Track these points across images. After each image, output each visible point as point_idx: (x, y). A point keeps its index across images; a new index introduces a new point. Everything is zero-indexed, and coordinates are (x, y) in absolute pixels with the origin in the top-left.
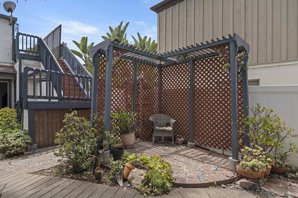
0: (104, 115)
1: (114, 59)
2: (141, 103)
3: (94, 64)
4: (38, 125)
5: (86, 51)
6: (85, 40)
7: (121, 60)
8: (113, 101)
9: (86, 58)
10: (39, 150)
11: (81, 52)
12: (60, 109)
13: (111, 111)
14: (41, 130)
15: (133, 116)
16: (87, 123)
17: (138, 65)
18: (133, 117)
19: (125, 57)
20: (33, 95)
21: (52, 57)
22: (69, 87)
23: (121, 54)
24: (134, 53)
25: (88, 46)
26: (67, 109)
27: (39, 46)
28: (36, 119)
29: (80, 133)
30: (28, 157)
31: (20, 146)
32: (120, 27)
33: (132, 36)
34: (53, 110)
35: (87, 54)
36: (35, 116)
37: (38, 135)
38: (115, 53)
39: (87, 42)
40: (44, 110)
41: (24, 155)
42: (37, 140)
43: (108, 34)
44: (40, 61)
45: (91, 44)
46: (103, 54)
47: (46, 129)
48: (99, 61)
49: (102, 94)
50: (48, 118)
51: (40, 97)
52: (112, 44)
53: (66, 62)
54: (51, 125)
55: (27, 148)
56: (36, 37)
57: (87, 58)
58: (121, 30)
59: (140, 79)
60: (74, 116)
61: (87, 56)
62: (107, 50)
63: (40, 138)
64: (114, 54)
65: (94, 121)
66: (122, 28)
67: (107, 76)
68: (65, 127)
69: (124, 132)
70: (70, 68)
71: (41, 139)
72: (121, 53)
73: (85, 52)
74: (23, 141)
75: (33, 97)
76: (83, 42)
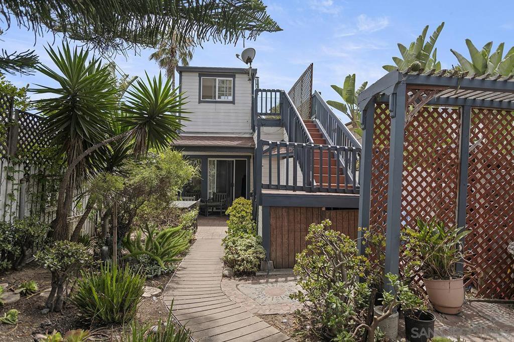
0: (385, 230)
1: (408, 111)
2: (481, 206)
3: (365, 126)
4: (275, 231)
5: (354, 100)
6: (351, 80)
7: (426, 109)
8: (407, 201)
9: (353, 112)
10: (275, 271)
11: (345, 103)
12: (307, 208)
13: (402, 221)
14: (279, 240)
15: (458, 237)
16: (349, 245)
17: (472, 116)
18: (460, 240)
19: (438, 102)
20: (268, 184)
21: (298, 118)
22: (321, 166)
23: (427, 98)
24: (461, 88)
25: (356, 91)
26: (318, 208)
27: (282, 104)
28: (273, 221)
29: (334, 266)
30: (261, 281)
31: (251, 262)
32: (421, 39)
33: (451, 50)
34: (296, 209)
35: (354, 105)
36: (271, 216)
37: (274, 248)
38: (412, 95)
39: (354, 83)
40: (283, 207)
41: (255, 276)
42: (273, 255)
43: (395, 59)
44: (282, 127)
45: (363, 85)
46: (383, 103)
47: (285, 240)
48: (376, 119)
49: (381, 184)
50: (289, 221)
51: (278, 187)
52: (404, 79)
53: (319, 123)
54: (293, 233)
55: (259, 266)
56: (278, 91)
57: (355, 111)
58: (424, 45)
59: (477, 147)
60: (326, 228)
61: (355, 108)
62: (393, 94)
63: (277, 253)
64: (410, 100)
65: (364, 243)
66: (427, 40)
67: (392, 148)
68: (310, 247)
69: (435, 273)
70: (324, 132)
71: (279, 254)
72: (425, 95)
73: (352, 101)
74: (255, 255)
75: (268, 187)
76: (349, 83)
